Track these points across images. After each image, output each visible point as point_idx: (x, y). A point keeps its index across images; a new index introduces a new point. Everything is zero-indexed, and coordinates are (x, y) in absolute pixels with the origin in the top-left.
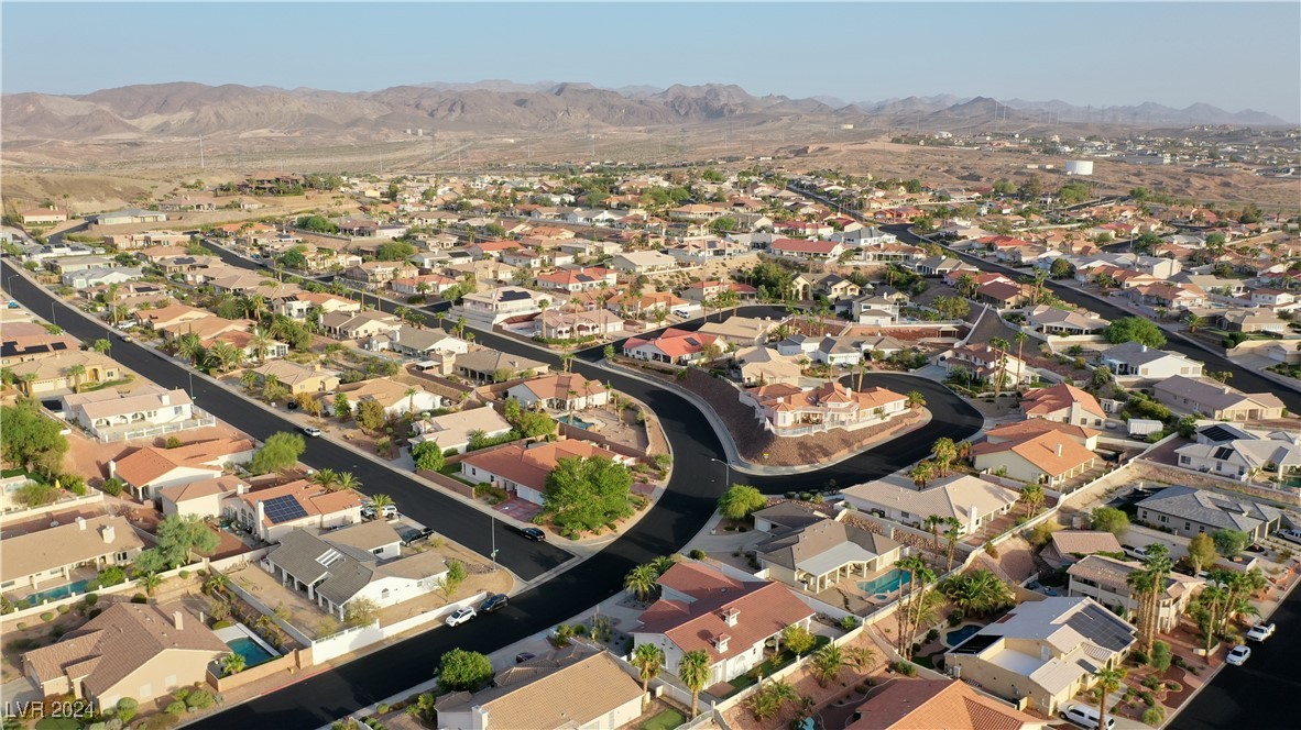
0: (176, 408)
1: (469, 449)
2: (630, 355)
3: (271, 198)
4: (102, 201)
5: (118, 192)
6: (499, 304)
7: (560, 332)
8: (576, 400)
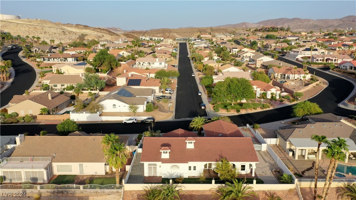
0: (160, 63)
2: (341, 67)
3: (267, 32)
6: (302, 52)
7: (318, 60)
8: (291, 75)
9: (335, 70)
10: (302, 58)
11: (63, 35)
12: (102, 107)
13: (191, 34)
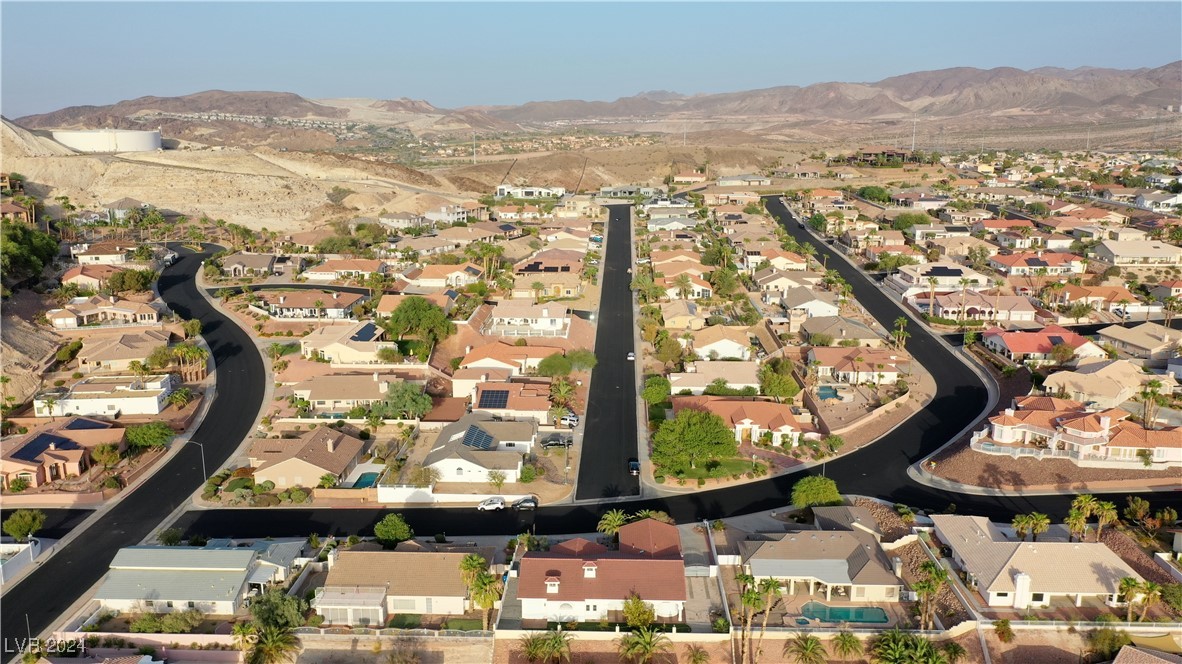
0: (552, 321)
1: (705, 393)
2: (985, 344)
3: (869, 170)
4: (743, 168)
5: (759, 161)
6: (921, 278)
7: (946, 312)
8: (852, 373)
9: (975, 348)
10: (917, 296)
11: (287, 198)
13: (648, 170)
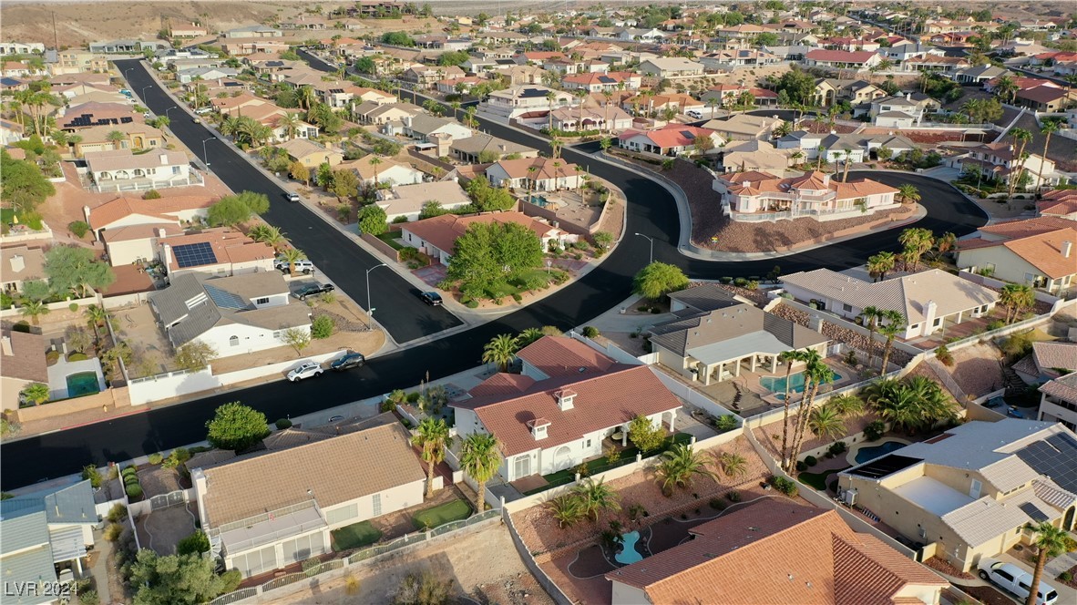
0: (174, 168)
2: (625, 146)
3: (373, 21)
6: (519, 100)
7: (566, 125)
8: (547, 180)
9: (614, 152)
10: (524, 116)
12: (205, 348)
13: (133, 25)
